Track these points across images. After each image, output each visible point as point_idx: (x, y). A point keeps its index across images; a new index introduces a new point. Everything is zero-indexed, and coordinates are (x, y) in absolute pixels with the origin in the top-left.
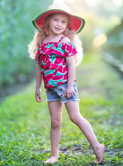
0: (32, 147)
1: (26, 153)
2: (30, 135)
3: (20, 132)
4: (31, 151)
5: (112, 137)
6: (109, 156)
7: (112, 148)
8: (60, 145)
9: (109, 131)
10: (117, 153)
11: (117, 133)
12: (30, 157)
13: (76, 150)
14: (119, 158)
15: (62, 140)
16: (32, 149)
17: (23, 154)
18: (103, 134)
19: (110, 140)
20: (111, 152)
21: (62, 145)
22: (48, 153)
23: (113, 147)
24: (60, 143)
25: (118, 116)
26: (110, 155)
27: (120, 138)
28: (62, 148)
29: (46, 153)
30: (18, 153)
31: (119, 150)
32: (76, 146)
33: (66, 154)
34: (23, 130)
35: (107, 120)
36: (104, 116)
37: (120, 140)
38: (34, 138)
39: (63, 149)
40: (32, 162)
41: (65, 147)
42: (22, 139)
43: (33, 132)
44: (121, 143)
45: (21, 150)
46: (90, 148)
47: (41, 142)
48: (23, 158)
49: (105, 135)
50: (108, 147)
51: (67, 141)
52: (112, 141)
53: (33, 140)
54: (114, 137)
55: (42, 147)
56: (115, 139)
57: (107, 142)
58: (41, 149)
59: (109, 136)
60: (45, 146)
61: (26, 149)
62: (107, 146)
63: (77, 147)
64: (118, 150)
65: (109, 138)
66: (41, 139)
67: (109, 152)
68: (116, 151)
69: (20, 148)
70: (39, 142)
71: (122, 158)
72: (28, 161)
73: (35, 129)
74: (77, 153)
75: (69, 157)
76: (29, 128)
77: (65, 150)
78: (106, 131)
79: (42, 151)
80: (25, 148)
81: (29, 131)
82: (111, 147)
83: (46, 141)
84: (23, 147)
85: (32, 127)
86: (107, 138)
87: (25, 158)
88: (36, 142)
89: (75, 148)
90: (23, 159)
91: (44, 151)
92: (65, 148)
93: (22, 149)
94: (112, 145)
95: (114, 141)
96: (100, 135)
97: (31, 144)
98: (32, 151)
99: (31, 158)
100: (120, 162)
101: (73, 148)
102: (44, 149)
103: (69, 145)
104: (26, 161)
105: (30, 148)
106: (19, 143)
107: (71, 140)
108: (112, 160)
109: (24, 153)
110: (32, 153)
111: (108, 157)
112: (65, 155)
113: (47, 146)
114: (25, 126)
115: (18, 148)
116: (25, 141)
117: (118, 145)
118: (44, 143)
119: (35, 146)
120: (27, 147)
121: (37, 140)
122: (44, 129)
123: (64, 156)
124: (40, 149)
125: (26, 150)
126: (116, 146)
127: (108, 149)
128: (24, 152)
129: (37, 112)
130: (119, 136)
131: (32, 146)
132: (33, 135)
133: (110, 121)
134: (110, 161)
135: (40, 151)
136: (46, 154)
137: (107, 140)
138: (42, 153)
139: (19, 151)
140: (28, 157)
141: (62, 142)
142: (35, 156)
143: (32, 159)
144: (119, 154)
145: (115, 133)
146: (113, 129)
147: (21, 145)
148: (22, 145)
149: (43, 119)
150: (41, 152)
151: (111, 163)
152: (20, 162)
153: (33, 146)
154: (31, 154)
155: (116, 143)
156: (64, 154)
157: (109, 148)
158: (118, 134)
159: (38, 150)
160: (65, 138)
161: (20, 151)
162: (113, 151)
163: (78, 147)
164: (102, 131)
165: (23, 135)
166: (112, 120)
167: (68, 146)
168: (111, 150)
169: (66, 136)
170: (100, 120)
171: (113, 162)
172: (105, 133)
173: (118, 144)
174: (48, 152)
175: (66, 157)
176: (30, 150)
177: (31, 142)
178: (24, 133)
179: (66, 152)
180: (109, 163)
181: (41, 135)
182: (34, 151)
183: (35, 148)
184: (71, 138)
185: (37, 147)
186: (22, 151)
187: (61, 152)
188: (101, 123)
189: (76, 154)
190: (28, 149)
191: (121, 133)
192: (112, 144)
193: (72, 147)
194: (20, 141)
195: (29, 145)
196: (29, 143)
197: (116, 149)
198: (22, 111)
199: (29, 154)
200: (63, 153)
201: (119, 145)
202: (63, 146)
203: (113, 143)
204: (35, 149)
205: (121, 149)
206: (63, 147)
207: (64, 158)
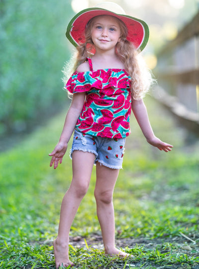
0: (25, 237)
1: (15, 246)
2: (25, 217)
3: (8, 212)
4: (23, 242)
5: (154, 221)
6: (146, 250)
7: (152, 238)
8: (70, 233)
9: (150, 211)
10: (160, 245)
11: (162, 214)
12: (21, 252)
13: (96, 240)
14: (162, 253)
15: (75, 224)
16: (26, 239)
17: (11, 248)
18: (141, 215)
19: (150, 225)
20: (150, 244)
21: (73, 234)
22: (50, 246)
23: (155, 235)
24: (71, 230)
25: (167, 187)
26: (148, 248)
27: (167, 221)
28: (73, 238)
29: (47, 245)
30: (2, 246)
31: (164, 241)
32: (95, 234)
33: (79, 246)
34: (14, 209)
35: (149, 193)
36: (145, 186)
37: (166, 224)
38: (31, 223)
39: (75, 239)
40: (24, 261)
41: (79, 235)
42: (10, 224)
43: (30, 212)
44: (167, 230)
45: (9, 241)
46: (118, 237)
47: (41, 228)
48: (10, 254)
49: (144, 217)
50: (147, 235)
51: (81, 227)
52: (154, 227)
53: (28, 225)
54: (157, 221)
55: (42, 236)
56: (159, 223)
57: (145, 227)
58: (41, 239)
59: (149, 218)
60: (46, 234)
61: (17, 239)
62: (145, 235)
63: (97, 237)
64: (162, 240)
65: (150, 221)
66: (40, 223)
67: (148, 243)
68: (158, 243)
69: (7, 238)
70: (37, 228)
71: (166, 253)
72: (17, 259)
73: (32, 208)
74: (97, 245)
75: (83, 253)
76: (23, 206)
77: (78, 240)
78: (146, 211)
79: (40, 242)
80: (14, 239)
81: (23, 210)
82: (151, 236)
83: (49, 227)
84: (12, 237)
85: (28, 204)
86: (146, 222)
87: (14, 254)
88: (33, 228)
89: (93, 238)
90: (10, 256)
91: (45, 242)
92: (79, 237)
93: (10, 239)
94: (152, 233)
95: (157, 226)
96: (135, 217)
97: (25, 231)
98: (26, 242)
99: (22, 254)
100: (163, 259)
101: (91, 237)
102: (45, 239)
103: (85, 232)
104: (14, 258)
105: (23, 238)
106: (6, 230)
107: (88, 225)
108: (150, 257)
109: (12, 246)
110: (25, 246)
111: (145, 252)
112: (77, 248)
113: (50, 234)
114: (18, 203)
115: (3, 237)
116: (16, 226)
117: (162, 232)
118: (46, 230)
119: (31, 235)
120: (18, 237)
121: (34, 226)
122: (47, 207)
123: (76, 250)
124: (38, 239)
125: (15, 241)
126: (158, 235)
127: (146, 239)
128: (12, 244)
129: (39, 180)
130: (165, 219)
131: (25, 234)
132: (29, 217)
133: (154, 194)
134: (148, 258)
135: (38, 242)
136: (47, 247)
137: (146, 225)
138: (41, 246)
139: (4, 242)
140: (18, 252)
141: (73, 228)
142: (28, 250)
143: (24, 255)
144: (163, 247)
145: (159, 213)
146: (157, 207)
147: (8, 234)
148: (10, 233)
149: (46, 192)
150: (40, 244)
151: (149, 261)
152: (5, 260)
153: (28, 235)
154: (23, 247)
155: (160, 230)
156: (75, 247)
157: (148, 237)
158: (164, 216)
159: (34, 241)
160: (79, 222)
161: (6, 243)
162: (153, 243)
163: (98, 235)
164: (139, 210)
165: (13, 218)
166: (158, 192)
167: (83, 235)
168: (151, 241)
169: (81, 219)
170: (138, 193)
171: (151, 259)
172: (143, 213)
173: (162, 230)
174: (51, 244)
175: (78, 251)
176: (22, 240)
177: (25, 229)
178: (15, 213)
179: (80, 244)
180: (145, 261)
181: (42, 217)
182: (28, 242)
183: (31, 237)
184: (89, 221)
185: (33, 236)
186: (9, 243)
187: (72, 243)
188: (139, 197)
189: (95, 247)
190: (20, 239)
191: (168, 214)
192: (152, 231)
193: (89, 236)
194: (7, 227)
195: (21, 234)
196: (21, 230)
197: (159, 240)
198: (14, 179)
199: (19, 247)
200: (74, 245)
201: (165, 232)
202: (75, 234)
203: (155, 230)
204: (31, 239)
205: (166, 239)
206: (76, 236)
207: (75, 254)
